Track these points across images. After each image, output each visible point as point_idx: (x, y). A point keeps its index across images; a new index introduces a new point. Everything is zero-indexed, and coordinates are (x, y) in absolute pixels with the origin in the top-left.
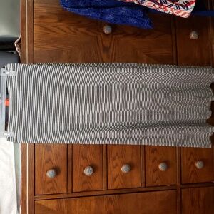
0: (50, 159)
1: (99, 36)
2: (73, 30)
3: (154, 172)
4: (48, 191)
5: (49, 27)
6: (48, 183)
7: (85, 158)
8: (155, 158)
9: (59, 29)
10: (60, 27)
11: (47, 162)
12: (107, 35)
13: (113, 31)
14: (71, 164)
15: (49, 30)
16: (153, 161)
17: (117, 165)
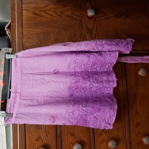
0: (40, 137)
1: (83, 19)
2: (59, 14)
3: (138, 144)
5: (37, 12)
7: (73, 135)
8: (140, 132)
9: (46, 13)
10: (47, 12)
11: (37, 140)
12: (90, 18)
14: (60, 141)
15: (36, 14)
16: (137, 135)
17: (104, 141)
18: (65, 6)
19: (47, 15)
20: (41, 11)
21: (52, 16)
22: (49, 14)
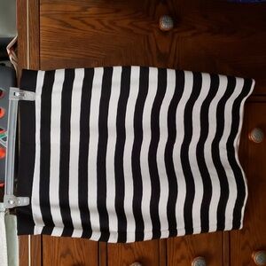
0: (68, 251)
1: (151, 35)
2: (107, 24)
5: (67, 19)
11: (63, 256)
12: (165, 33)
13: (175, 26)
15: (65, 24)
16: (243, 249)
17: (183, 257)
18: (117, 11)
19: (84, 25)
20: (74, 18)
21: (93, 27)
22: (89, 25)
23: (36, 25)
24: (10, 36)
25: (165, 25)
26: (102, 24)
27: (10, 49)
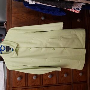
3: (62, 77)
4: (18, 86)
6: (18, 82)
11: (17, 74)
14: (27, 74)
15: (18, 18)
16: (62, 73)
18: (31, 15)
20: (20, 17)
21: (25, 19)
22: (24, 19)
23: (11, 19)
24: (5, 21)
25: (43, 18)
26: (27, 18)
27: (5, 24)
